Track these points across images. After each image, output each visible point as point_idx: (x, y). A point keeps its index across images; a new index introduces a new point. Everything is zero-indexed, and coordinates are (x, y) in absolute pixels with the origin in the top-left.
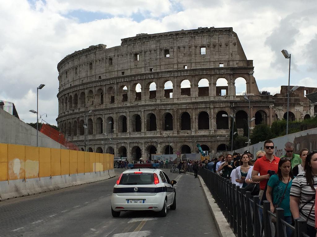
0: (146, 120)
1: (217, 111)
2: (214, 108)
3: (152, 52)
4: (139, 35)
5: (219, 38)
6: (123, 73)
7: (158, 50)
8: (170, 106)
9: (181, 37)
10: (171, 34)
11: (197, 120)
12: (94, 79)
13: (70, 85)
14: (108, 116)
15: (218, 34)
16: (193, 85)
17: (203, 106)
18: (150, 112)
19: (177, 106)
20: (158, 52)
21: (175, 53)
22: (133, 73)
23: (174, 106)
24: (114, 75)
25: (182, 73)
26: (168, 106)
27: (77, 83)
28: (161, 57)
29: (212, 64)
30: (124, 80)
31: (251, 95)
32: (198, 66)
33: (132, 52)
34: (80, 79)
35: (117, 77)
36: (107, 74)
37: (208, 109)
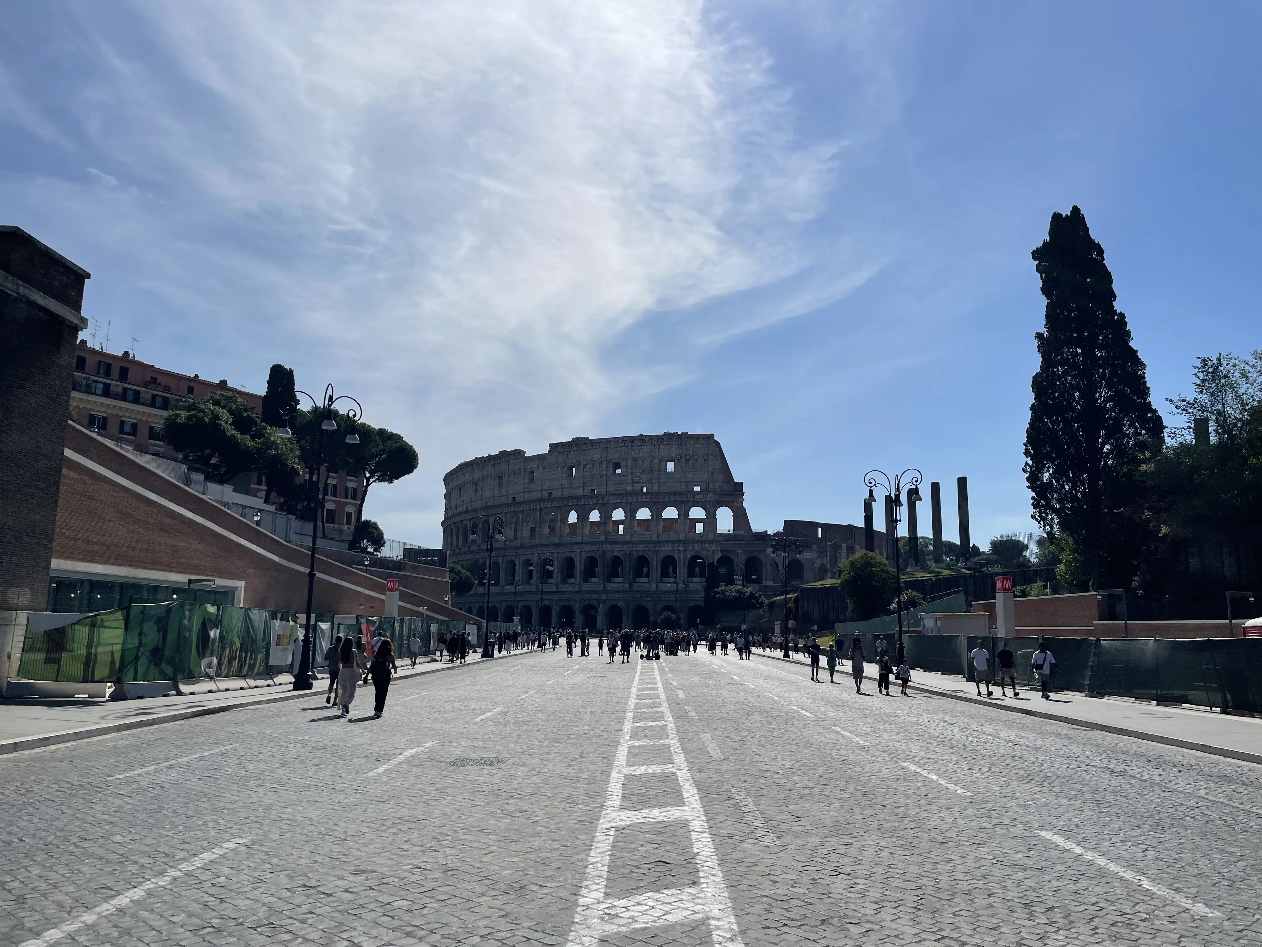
0: (582, 567)
1: (689, 555)
2: (685, 551)
3: (596, 465)
4: (575, 440)
5: (694, 448)
6: (550, 494)
7: (604, 463)
8: (620, 546)
9: (639, 444)
10: (625, 441)
11: (659, 568)
12: (503, 500)
13: (465, 509)
14: (525, 557)
15: (693, 443)
16: (655, 517)
17: (669, 547)
18: (590, 554)
19: (631, 546)
20: (604, 466)
21: (629, 468)
22: (566, 493)
23: (625, 546)
24: (536, 495)
25: (640, 497)
26: (617, 546)
27: (477, 505)
28: (608, 473)
29: (683, 486)
30: (552, 504)
31: (739, 533)
32: (663, 489)
33: (566, 464)
34: (482, 500)
35: (541, 500)
36: (525, 494)
37: (676, 552)
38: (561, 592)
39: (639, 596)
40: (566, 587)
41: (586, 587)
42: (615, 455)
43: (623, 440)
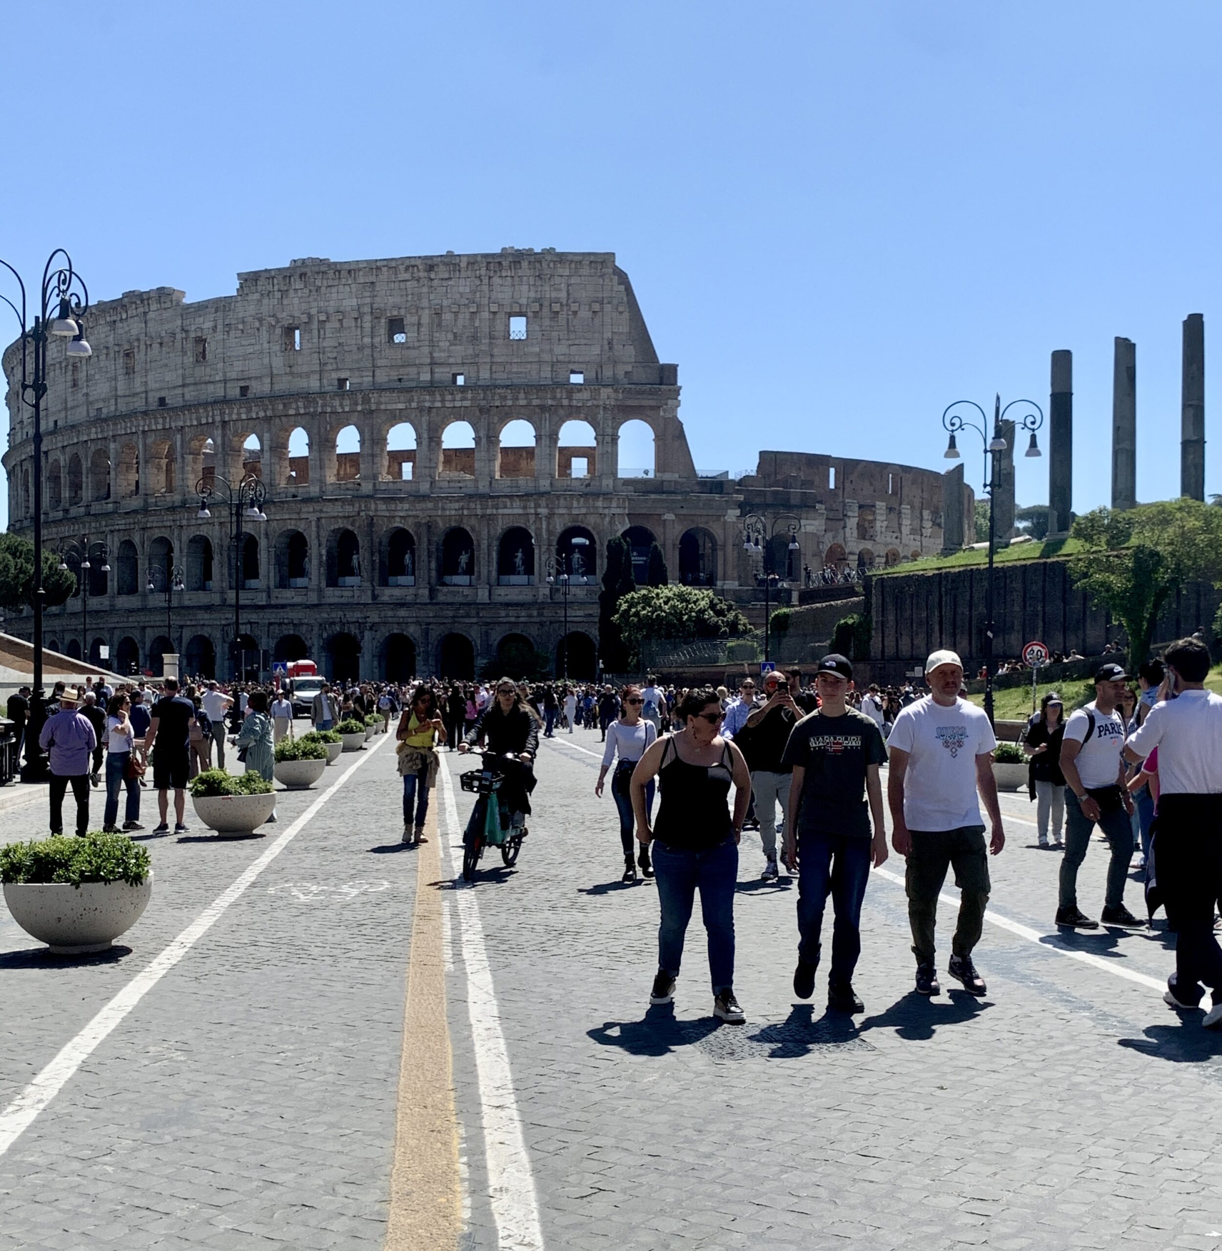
0: (324, 552)
1: (559, 528)
2: (550, 516)
3: (348, 322)
4: (299, 264)
5: (569, 285)
6: (244, 390)
7: (367, 318)
8: (405, 506)
9: (446, 276)
10: (413, 266)
11: (494, 555)
12: (139, 404)
13: (51, 425)
14: (192, 532)
15: (567, 272)
16: (484, 441)
17: (515, 509)
18: (340, 524)
19: (430, 505)
20: (367, 325)
21: (423, 329)
22: (281, 387)
23: (417, 506)
24: (214, 393)
25: (449, 397)
26: (400, 506)
27: (80, 415)
28: (377, 340)
29: (546, 373)
30: (249, 410)
31: (667, 476)
32: (501, 377)
33: (278, 322)
34: (89, 403)
35: (225, 401)
36: (186, 390)
37: (532, 518)
38: (276, 606)
39: (451, 614)
40: (287, 596)
41: (332, 595)
42: (391, 300)
43: (409, 264)
